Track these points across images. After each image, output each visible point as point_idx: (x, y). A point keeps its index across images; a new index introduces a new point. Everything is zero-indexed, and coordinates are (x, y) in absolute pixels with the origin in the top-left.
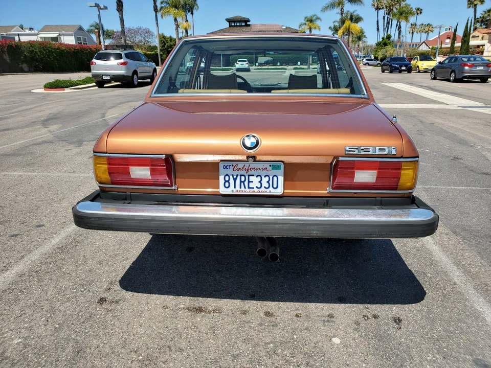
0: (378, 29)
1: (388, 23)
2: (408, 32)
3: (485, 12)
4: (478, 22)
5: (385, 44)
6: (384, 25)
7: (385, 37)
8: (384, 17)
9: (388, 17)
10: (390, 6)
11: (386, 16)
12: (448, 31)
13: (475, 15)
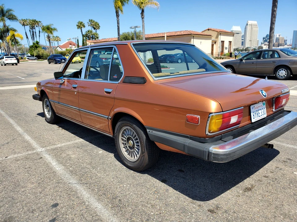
0: (27, 37)
1: (33, 34)
2: (46, 40)
3: (87, 32)
4: (84, 36)
5: (36, 47)
6: (31, 35)
7: (35, 42)
8: (30, 31)
9: (32, 31)
10: (32, 24)
11: (31, 30)
12: (69, 41)
13: (82, 33)
